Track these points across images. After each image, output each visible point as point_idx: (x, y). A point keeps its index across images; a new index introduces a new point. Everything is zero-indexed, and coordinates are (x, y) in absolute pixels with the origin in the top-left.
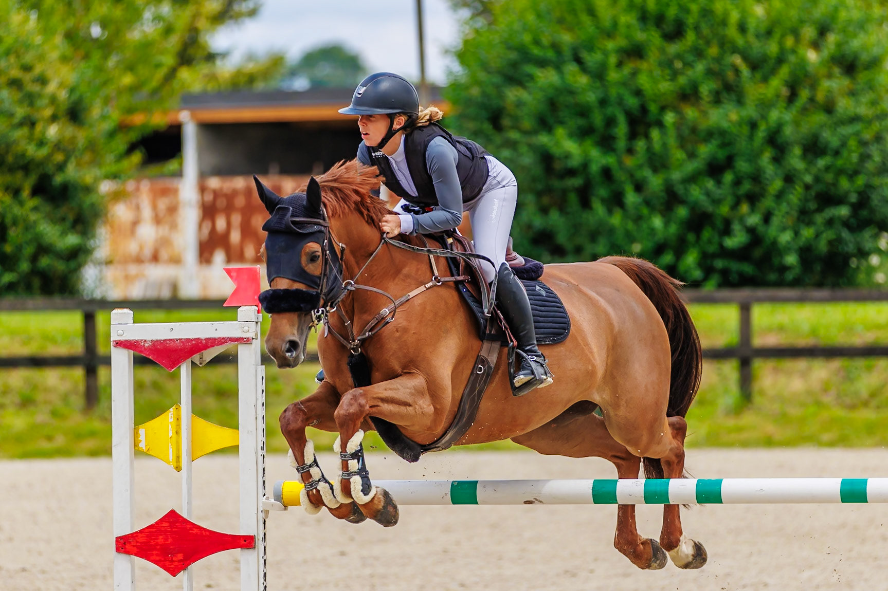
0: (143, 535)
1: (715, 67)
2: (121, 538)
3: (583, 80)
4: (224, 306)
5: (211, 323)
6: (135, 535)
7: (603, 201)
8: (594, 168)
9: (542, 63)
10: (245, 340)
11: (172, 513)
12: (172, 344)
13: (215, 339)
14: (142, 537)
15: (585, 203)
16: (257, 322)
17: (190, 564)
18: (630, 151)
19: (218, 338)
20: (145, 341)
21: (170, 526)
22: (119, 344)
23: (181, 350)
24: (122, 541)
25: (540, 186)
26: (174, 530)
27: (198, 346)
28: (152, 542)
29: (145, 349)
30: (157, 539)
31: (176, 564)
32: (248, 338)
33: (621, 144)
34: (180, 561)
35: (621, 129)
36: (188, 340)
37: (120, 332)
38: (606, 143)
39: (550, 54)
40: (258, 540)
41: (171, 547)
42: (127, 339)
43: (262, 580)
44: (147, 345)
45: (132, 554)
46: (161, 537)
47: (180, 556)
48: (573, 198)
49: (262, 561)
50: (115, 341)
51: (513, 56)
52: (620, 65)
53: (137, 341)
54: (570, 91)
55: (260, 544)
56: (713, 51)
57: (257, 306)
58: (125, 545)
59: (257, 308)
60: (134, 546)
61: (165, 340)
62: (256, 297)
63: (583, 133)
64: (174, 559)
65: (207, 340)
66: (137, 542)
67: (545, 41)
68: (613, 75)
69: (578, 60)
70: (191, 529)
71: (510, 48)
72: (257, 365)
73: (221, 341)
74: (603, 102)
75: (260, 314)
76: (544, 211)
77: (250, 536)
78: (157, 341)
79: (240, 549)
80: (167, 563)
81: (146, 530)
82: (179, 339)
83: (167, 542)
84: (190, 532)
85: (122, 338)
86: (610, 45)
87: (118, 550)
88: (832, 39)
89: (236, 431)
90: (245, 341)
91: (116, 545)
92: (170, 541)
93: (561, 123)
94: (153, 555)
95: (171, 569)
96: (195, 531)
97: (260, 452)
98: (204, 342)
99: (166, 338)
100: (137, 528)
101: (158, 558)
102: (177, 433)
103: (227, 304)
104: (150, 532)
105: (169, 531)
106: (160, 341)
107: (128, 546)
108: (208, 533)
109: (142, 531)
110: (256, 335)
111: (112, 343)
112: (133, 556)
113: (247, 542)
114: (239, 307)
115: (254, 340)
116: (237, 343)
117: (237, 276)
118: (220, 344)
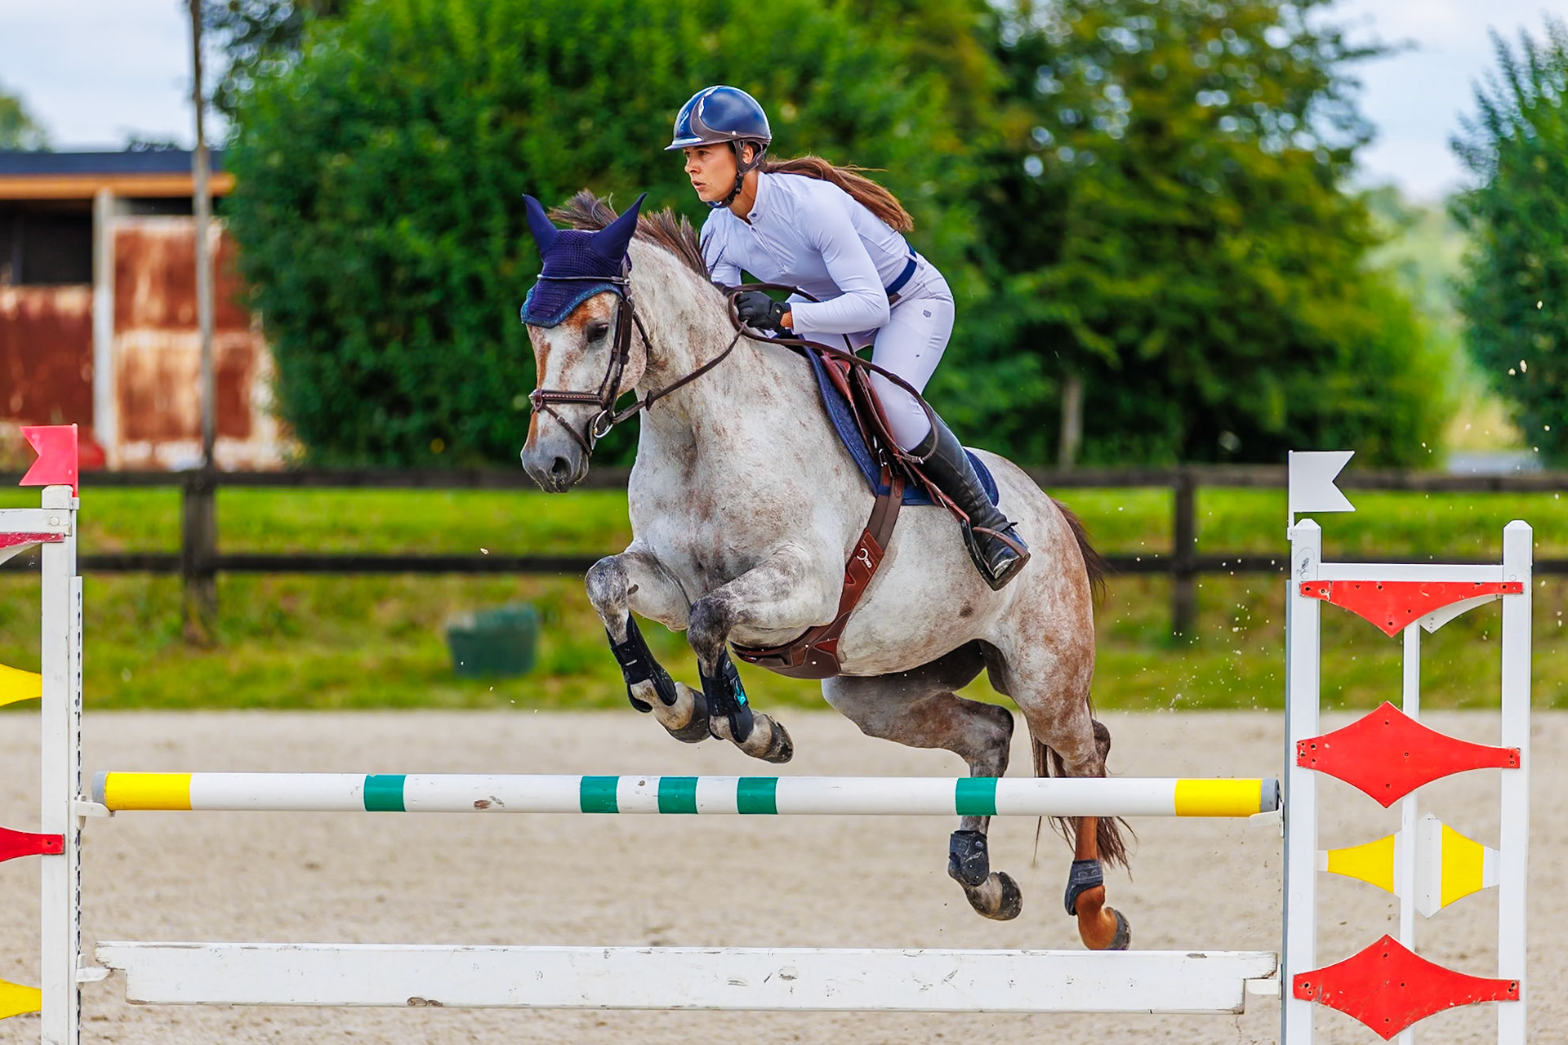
1: (642, 129)
3: (440, 145)
4: (21, 484)
7: (471, 329)
8: (456, 278)
9: (378, 119)
10: (53, 537)
13: (8, 536)
15: (442, 333)
16: (71, 511)
18: (511, 253)
19: (13, 534)
25: (372, 306)
32: (57, 535)
33: (497, 244)
35: (498, 222)
38: (475, 238)
39: (391, 105)
40: (69, 841)
43: (74, 903)
48: (423, 326)
49: (74, 874)
51: (331, 107)
52: (496, 124)
54: (419, 161)
55: (71, 847)
56: (640, 103)
57: (72, 486)
59: (71, 489)
62: (70, 472)
63: (440, 226)
67: (382, 86)
68: (484, 139)
69: (432, 116)
71: (326, 95)
72: (70, 576)
73: (17, 538)
74: (470, 179)
75: (77, 499)
76: (378, 344)
77: (58, 836)
79: (40, 856)
86: (480, 93)
88: (821, 87)
89: (38, 675)
90: (53, 539)
93: (409, 210)
97: (74, 709)
103: (25, 482)
110: (70, 529)
113: (53, 845)
114: (44, 487)
115: (67, 537)
116: (40, 541)
117: (41, 440)
118: (15, 543)
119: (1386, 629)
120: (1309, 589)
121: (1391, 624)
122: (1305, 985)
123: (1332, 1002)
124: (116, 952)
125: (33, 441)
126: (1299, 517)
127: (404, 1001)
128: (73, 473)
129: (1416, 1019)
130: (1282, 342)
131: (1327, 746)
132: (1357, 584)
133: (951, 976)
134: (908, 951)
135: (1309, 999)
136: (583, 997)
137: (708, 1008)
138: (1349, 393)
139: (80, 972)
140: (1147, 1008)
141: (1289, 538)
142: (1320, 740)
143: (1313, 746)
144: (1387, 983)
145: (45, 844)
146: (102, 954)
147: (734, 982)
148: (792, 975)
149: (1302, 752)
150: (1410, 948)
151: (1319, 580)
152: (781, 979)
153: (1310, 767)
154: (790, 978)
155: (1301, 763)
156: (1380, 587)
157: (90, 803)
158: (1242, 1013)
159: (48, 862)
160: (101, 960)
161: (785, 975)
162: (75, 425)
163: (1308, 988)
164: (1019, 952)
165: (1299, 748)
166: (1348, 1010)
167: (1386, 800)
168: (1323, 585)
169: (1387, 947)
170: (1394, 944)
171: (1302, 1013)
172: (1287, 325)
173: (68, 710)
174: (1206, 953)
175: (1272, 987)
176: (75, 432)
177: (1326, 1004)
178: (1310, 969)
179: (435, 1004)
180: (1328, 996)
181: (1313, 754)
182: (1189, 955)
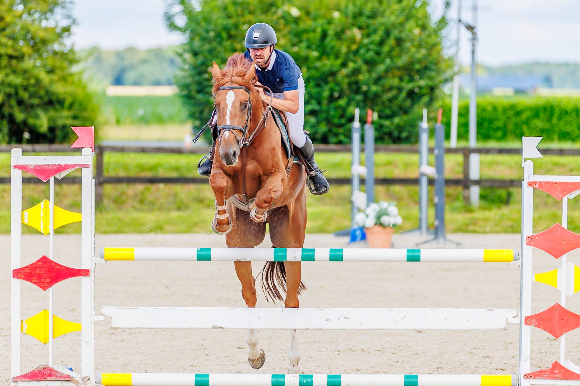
0: (28, 269)
2: (15, 270)
5: (67, 156)
6: (23, 269)
10: (86, 165)
11: (44, 257)
12: (46, 167)
13: (70, 165)
14: (27, 270)
16: (92, 156)
17: (54, 284)
19: (72, 164)
20: (31, 165)
21: (43, 264)
22: (15, 167)
23: (50, 171)
24: (16, 272)
26: (45, 266)
27: (60, 169)
28: (33, 273)
29: (31, 170)
30: (35, 271)
31: (46, 284)
32: (88, 165)
34: (48, 283)
36: (55, 165)
37: (16, 160)
40: (91, 271)
41: (44, 275)
42: (21, 164)
43: (93, 293)
44: (31, 168)
45: (22, 279)
46: (38, 270)
47: (48, 280)
49: (93, 283)
50: (14, 165)
53: (26, 166)
55: (92, 273)
57: (92, 148)
58: (17, 273)
60: (23, 275)
61: (42, 165)
62: (91, 143)
64: (45, 281)
65: (65, 165)
66: (25, 272)
70: (54, 266)
72: (92, 179)
73: (73, 166)
75: (94, 152)
77: (87, 270)
78: (37, 166)
79: (81, 276)
80: (41, 284)
81: (30, 266)
82: (50, 165)
83: (41, 273)
84: (54, 267)
85: (18, 164)
87: (13, 276)
89: (79, 214)
91: (13, 274)
92: (43, 272)
94: (33, 279)
95: (43, 287)
96: (57, 267)
97: (93, 225)
98: (63, 166)
99: (42, 164)
100: (25, 265)
101: (36, 281)
102: (46, 214)
103: (74, 146)
104: (32, 267)
105: (42, 267)
106: (40, 165)
107: (19, 275)
108: (64, 268)
109: (27, 267)
110: (91, 163)
111: (12, 167)
112: (22, 280)
113: (86, 273)
114: (83, 148)
115: (91, 166)
116: (81, 167)
117: (80, 132)
118: (72, 168)
119: (557, 198)
120: (530, 184)
121: (559, 196)
122: (528, 320)
123: (538, 326)
124: (108, 310)
125: (77, 132)
126: (526, 160)
127: (211, 327)
128: (93, 143)
129: (567, 332)
130: (46, 99)
131: (537, 238)
132: (547, 183)
133: (404, 317)
134: (389, 309)
135: (530, 325)
136: (274, 325)
137: (318, 329)
138: (67, 117)
139: (96, 317)
140: (473, 328)
141: (523, 167)
142: (535, 236)
143: (532, 238)
144: (557, 319)
145: (83, 273)
146: (103, 311)
147: (328, 320)
148: (348, 317)
149: (528, 240)
150: (565, 307)
151: (534, 181)
152: (344, 319)
153: (531, 246)
154: (348, 318)
155: (527, 244)
156: (555, 184)
157: (99, 259)
158: (506, 330)
159: (83, 279)
160: (103, 313)
161: (346, 317)
162: (93, 127)
163: (530, 321)
164: (427, 309)
165: (527, 239)
166: (543, 329)
167: (557, 256)
168: (536, 183)
169: (557, 308)
170: (559, 306)
171: (527, 330)
172: (47, 92)
173: (91, 226)
174: (493, 309)
175: (517, 321)
176: (93, 129)
177: (536, 327)
178: (530, 315)
179: (221, 328)
180: (537, 324)
181: (531, 241)
182: (488, 310)
